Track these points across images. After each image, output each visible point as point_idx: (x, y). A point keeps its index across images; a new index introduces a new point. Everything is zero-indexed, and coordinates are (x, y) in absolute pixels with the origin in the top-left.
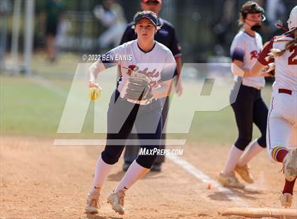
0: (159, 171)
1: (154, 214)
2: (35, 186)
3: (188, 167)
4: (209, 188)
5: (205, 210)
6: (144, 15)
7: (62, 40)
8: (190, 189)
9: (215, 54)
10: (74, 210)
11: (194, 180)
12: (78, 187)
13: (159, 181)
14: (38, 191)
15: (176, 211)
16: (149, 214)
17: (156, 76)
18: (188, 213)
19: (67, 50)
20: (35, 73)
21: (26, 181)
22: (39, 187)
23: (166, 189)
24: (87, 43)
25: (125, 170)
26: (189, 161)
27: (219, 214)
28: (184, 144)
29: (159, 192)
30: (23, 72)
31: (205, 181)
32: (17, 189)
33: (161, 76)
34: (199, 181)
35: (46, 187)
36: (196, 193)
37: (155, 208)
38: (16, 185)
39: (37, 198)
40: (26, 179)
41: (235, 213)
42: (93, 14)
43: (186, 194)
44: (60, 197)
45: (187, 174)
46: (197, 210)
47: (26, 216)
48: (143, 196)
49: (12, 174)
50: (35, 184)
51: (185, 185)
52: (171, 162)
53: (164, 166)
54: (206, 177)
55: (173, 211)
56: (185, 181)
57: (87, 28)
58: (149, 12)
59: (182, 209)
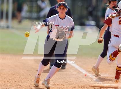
0: (65, 68)
1: (63, 86)
2: (13, 75)
3: (77, 67)
4: (86, 76)
5: (84, 85)
6: (61, 4)
7: (24, 14)
8: (78, 76)
9: (88, 20)
10: (29, 85)
11: (79, 72)
12: (31, 75)
13: (65, 73)
14: (14, 77)
15: (72, 85)
16: (60, 86)
17: (67, 29)
18: (77, 86)
19: (26, 18)
20: (13, 28)
21: (9, 73)
22: (14, 76)
23: (68, 76)
24: (35, 15)
25: (50, 68)
26: (77, 65)
27: (90, 86)
28: (75, 58)
29: (65, 77)
30: (8, 27)
31: (84, 73)
32: (5, 76)
33: (68, 29)
34: (82, 73)
35: (17, 75)
36: (80, 78)
37: (63, 84)
38: (5, 74)
39: (14, 80)
40: (9, 72)
41: (97, 86)
42: (37, 3)
43: (76, 78)
44: (23, 80)
45: (77, 70)
46: (81, 85)
47: (9, 87)
48: (58, 79)
49: (3, 70)
50: (13, 74)
51: (75, 74)
52: (70, 65)
53: (67, 67)
54: (84, 71)
55: (71, 85)
56: (75, 73)
57: (35, 9)
58: (63, 3)
59: (75, 85)
